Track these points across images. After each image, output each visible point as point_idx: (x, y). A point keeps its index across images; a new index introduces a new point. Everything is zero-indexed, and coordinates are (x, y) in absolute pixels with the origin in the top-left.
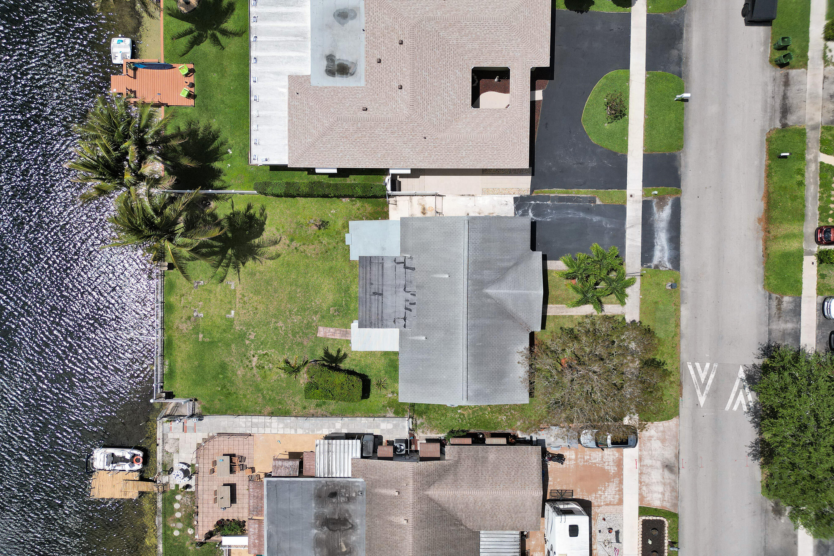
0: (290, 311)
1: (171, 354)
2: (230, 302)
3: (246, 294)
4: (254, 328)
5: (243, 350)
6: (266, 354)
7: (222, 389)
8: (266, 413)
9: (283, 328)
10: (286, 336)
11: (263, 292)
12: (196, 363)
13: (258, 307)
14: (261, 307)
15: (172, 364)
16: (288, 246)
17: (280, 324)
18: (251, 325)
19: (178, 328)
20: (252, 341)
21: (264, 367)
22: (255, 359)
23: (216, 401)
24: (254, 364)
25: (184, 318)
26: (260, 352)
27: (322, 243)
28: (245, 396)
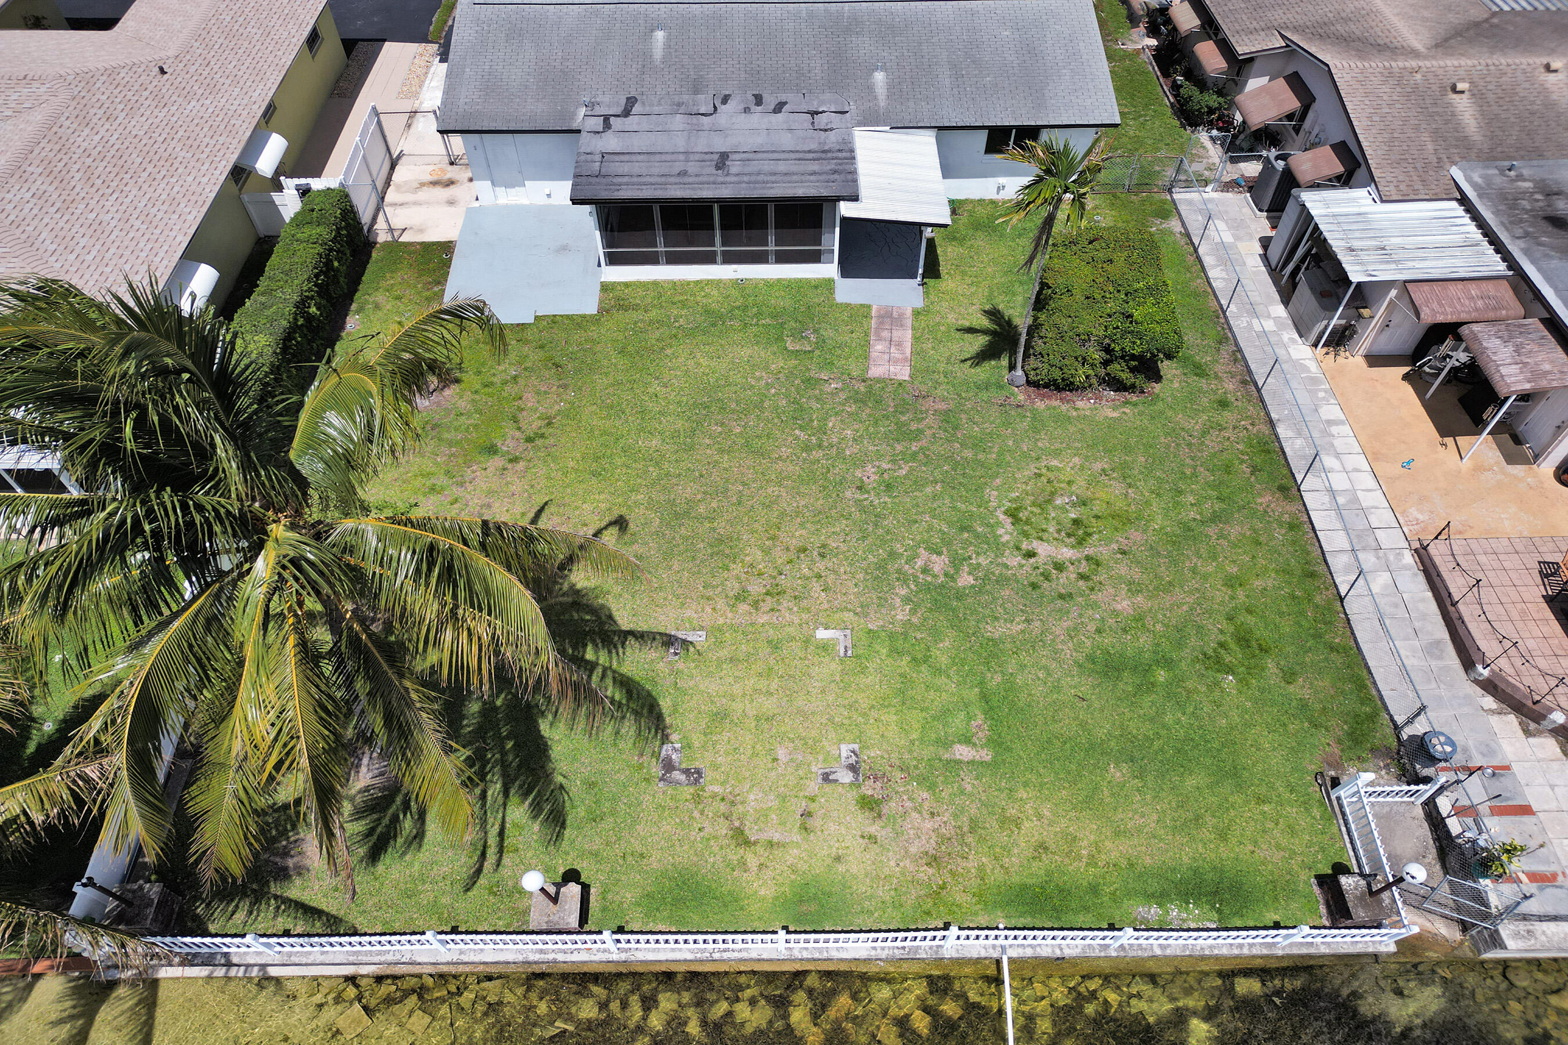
0: (807, 448)
1: (1094, 890)
2: (775, 646)
3: (733, 587)
4: (893, 555)
5: (1006, 593)
6: (1013, 514)
7: (1230, 670)
8: (1294, 507)
9: (885, 466)
10: (921, 456)
11: (721, 526)
12: (1116, 773)
13: (794, 543)
14: (795, 535)
15: (1154, 886)
16: (514, 460)
17: (869, 474)
18: (881, 566)
19: (934, 860)
20: (957, 562)
21: (1076, 522)
22: (1044, 550)
23: (1299, 689)
24: (1067, 553)
25: (873, 829)
26: (1006, 532)
27: (515, 378)
28: (1231, 582)
